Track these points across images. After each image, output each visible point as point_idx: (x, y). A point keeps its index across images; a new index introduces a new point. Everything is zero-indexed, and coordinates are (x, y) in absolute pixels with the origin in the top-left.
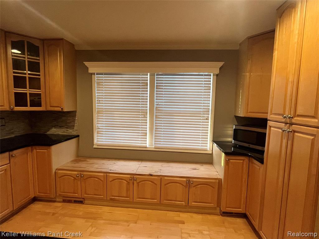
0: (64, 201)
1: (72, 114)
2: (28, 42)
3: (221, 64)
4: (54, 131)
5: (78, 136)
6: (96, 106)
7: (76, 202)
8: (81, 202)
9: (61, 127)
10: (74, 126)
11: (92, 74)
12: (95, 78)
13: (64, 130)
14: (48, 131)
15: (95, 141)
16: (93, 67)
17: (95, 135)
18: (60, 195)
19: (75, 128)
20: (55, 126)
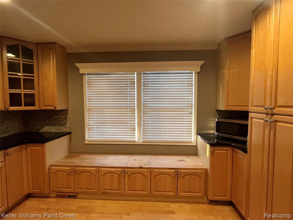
0: (58, 196)
1: (64, 112)
2: (22, 46)
3: (202, 63)
4: (47, 129)
5: (70, 133)
6: (87, 104)
7: (69, 197)
8: (75, 197)
9: (54, 125)
10: (66, 124)
11: (83, 74)
12: (86, 78)
13: (57, 127)
14: (41, 129)
15: (87, 137)
16: (83, 68)
17: (87, 131)
18: (54, 191)
19: (67, 125)
20: (48, 124)
